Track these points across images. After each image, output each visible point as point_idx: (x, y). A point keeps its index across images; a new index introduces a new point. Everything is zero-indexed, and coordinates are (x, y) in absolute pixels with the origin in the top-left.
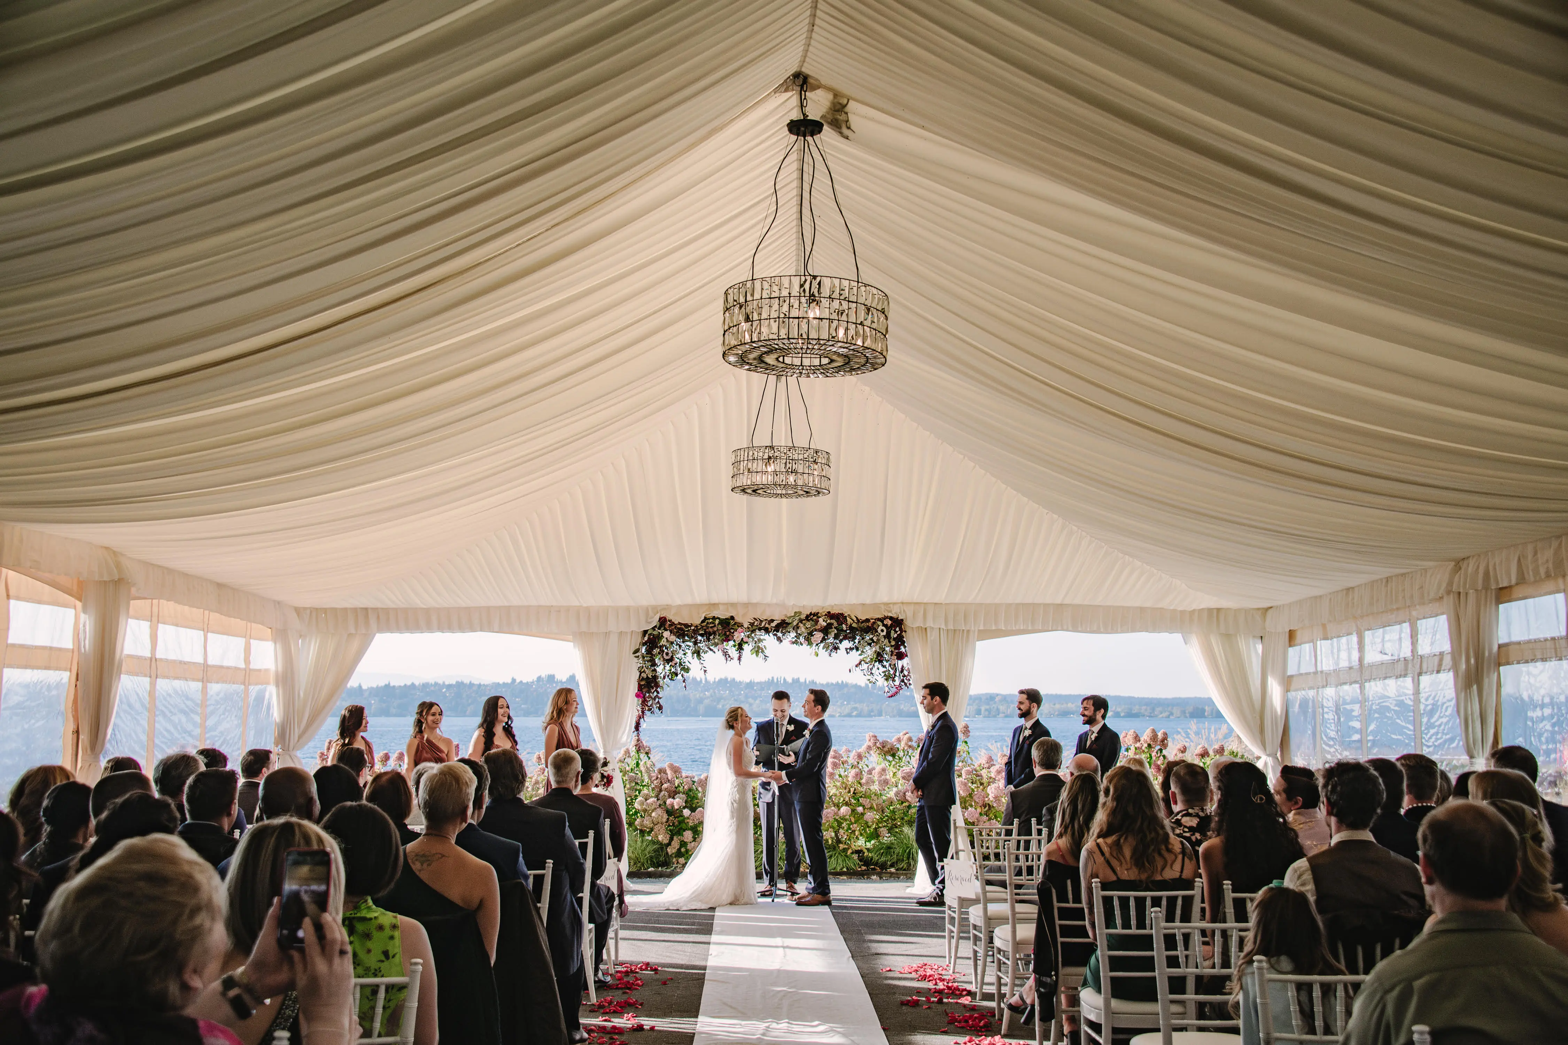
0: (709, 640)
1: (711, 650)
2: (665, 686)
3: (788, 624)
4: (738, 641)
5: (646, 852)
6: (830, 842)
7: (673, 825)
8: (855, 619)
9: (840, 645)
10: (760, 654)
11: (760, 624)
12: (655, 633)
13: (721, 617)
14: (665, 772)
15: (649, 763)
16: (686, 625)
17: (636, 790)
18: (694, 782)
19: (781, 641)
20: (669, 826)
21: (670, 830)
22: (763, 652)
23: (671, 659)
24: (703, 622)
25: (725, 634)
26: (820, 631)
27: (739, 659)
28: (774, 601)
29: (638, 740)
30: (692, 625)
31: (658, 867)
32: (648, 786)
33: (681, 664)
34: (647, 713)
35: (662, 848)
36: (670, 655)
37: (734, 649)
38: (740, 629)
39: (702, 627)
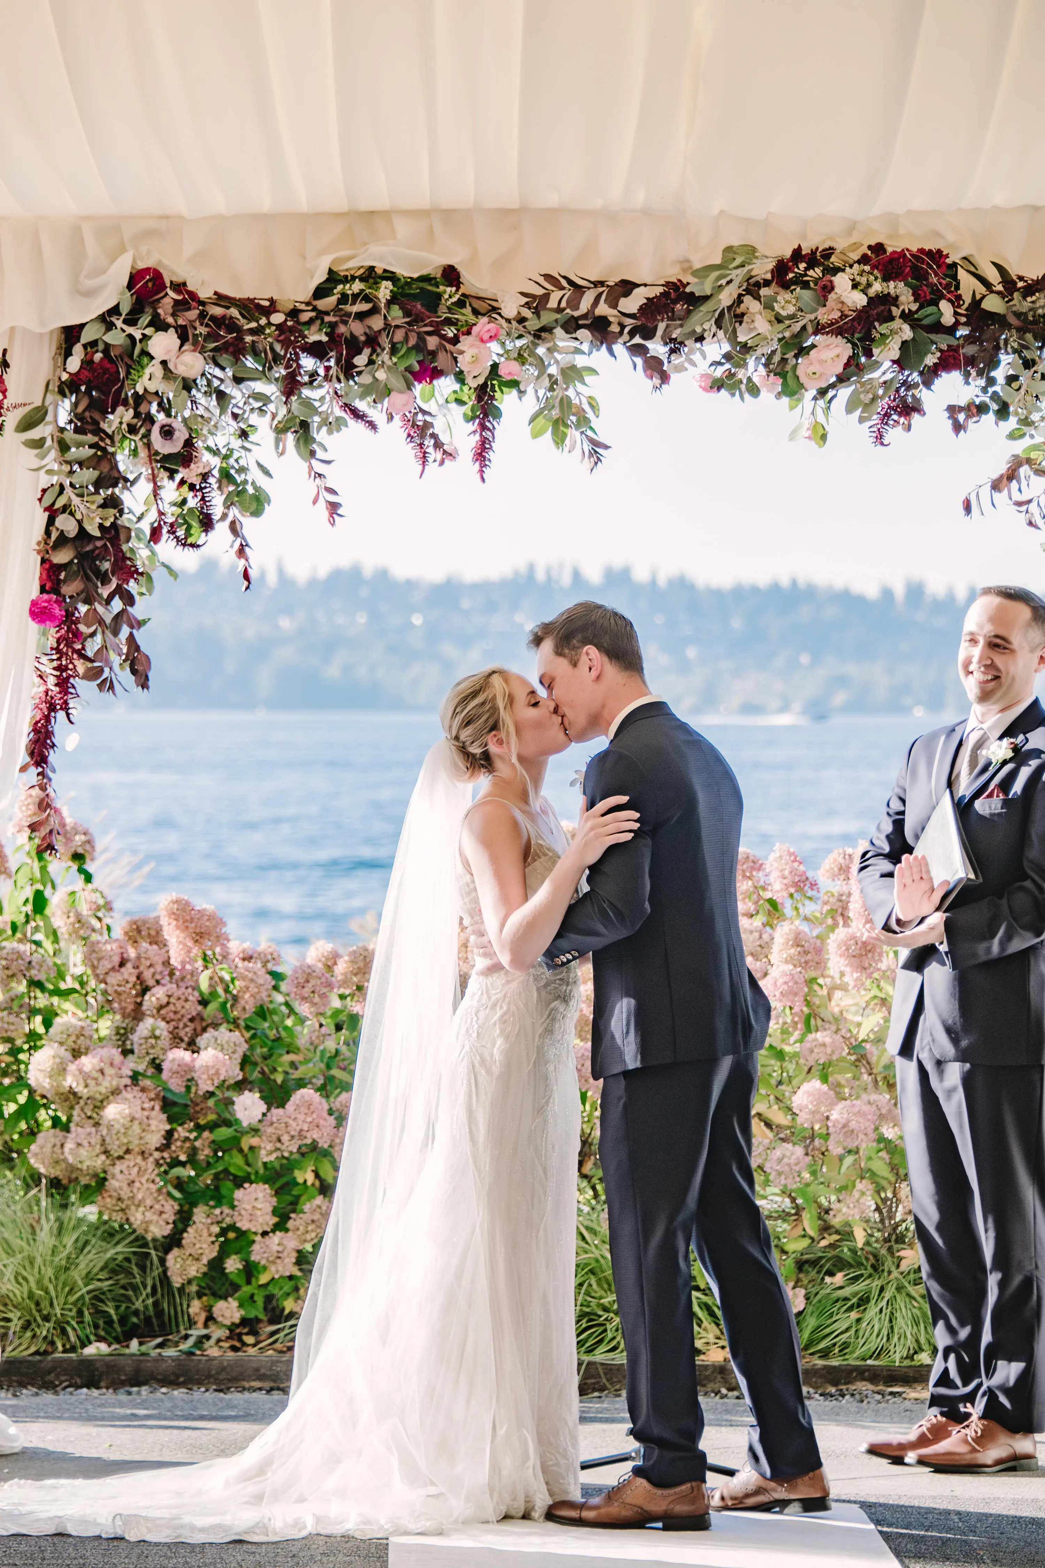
0: (348, 370)
1: (357, 414)
2: (159, 575)
3: (695, 301)
4: (477, 374)
5: (77, 1275)
6: (860, 1237)
7: (192, 1160)
8: (993, 276)
9: (923, 394)
10: (573, 434)
11: (574, 304)
12: (115, 338)
13: (404, 271)
14: (157, 939)
15: (86, 899)
16: (250, 307)
17: (33, 1012)
18: (277, 976)
19: (665, 378)
20: (176, 1163)
21: (179, 1184)
22: (583, 421)
23: (186, 456)
24: (320, 292)
25: (421, 346)
26: (838, 329)
27: (482, 454)
28: (640, 198)
29: (44, 805)
30: (272, 307)
31: (124, 1339)
32: (80, 991)
33: (226, 476)
34: (84, 688)
35: (143, 1261)
36: (181, 435)
37: (457, 412)
38: (483, 325)
39: (321, 314)
